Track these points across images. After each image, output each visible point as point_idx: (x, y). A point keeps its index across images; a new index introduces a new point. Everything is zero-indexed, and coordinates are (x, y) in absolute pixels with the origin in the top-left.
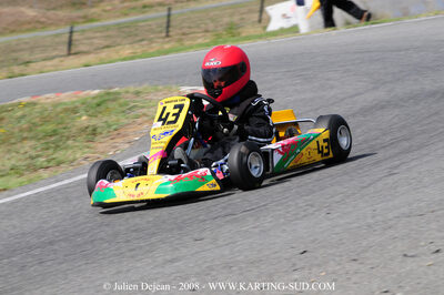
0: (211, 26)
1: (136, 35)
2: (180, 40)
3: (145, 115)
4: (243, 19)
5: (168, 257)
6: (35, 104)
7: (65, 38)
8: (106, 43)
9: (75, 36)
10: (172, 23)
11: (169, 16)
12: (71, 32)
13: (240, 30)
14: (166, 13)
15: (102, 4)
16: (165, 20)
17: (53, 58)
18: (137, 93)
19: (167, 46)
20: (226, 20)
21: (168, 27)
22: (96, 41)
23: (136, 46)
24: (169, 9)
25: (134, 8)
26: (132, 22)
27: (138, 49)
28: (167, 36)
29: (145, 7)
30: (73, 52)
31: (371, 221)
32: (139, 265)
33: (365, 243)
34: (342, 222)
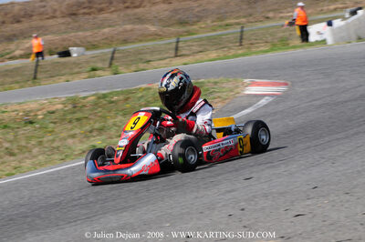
0: (270, 39)
1: (220, 44)
2: (249, 48)
3: (219, 97)
4: (291, 34)
5: (228, 189)
6: (149, 89)
7: (174, 45)
8: (200, 49)
9: (180, 44)
10: (244, 37)
11: (242, 32)
12: (178, 42)
13: (290, 41)
14: (239, 30)
15: (199, 23)
16: (239, 35)
17: (165, 59)
18: (216, 83)
19: (240, 52)
20: (281, 35)
21: (241, 38)
22: (194, 48)
23: (220, 51)
24: (242, 27)
25: (220, 26)
26: (218, 35)
27: (221, 53)
28: (241, 45)
29: (227, 25)
30: (179, 54)
31: (360, 169)
32: (209, 193)
33: (355, 183)
34: (341, 169)
